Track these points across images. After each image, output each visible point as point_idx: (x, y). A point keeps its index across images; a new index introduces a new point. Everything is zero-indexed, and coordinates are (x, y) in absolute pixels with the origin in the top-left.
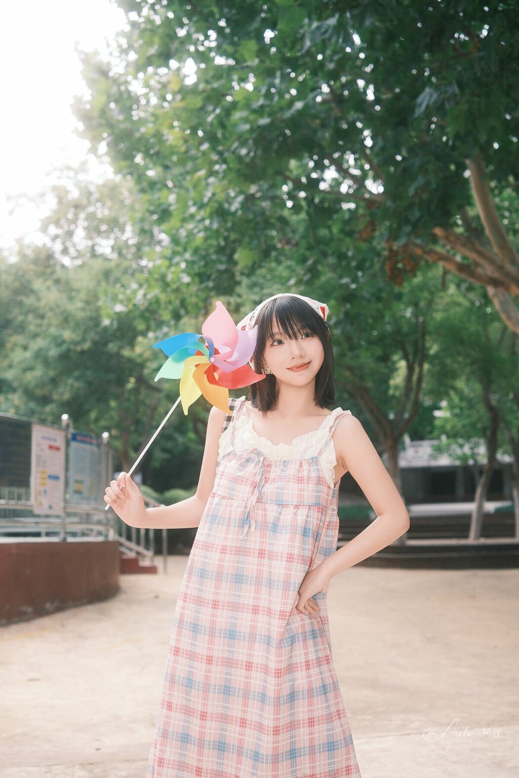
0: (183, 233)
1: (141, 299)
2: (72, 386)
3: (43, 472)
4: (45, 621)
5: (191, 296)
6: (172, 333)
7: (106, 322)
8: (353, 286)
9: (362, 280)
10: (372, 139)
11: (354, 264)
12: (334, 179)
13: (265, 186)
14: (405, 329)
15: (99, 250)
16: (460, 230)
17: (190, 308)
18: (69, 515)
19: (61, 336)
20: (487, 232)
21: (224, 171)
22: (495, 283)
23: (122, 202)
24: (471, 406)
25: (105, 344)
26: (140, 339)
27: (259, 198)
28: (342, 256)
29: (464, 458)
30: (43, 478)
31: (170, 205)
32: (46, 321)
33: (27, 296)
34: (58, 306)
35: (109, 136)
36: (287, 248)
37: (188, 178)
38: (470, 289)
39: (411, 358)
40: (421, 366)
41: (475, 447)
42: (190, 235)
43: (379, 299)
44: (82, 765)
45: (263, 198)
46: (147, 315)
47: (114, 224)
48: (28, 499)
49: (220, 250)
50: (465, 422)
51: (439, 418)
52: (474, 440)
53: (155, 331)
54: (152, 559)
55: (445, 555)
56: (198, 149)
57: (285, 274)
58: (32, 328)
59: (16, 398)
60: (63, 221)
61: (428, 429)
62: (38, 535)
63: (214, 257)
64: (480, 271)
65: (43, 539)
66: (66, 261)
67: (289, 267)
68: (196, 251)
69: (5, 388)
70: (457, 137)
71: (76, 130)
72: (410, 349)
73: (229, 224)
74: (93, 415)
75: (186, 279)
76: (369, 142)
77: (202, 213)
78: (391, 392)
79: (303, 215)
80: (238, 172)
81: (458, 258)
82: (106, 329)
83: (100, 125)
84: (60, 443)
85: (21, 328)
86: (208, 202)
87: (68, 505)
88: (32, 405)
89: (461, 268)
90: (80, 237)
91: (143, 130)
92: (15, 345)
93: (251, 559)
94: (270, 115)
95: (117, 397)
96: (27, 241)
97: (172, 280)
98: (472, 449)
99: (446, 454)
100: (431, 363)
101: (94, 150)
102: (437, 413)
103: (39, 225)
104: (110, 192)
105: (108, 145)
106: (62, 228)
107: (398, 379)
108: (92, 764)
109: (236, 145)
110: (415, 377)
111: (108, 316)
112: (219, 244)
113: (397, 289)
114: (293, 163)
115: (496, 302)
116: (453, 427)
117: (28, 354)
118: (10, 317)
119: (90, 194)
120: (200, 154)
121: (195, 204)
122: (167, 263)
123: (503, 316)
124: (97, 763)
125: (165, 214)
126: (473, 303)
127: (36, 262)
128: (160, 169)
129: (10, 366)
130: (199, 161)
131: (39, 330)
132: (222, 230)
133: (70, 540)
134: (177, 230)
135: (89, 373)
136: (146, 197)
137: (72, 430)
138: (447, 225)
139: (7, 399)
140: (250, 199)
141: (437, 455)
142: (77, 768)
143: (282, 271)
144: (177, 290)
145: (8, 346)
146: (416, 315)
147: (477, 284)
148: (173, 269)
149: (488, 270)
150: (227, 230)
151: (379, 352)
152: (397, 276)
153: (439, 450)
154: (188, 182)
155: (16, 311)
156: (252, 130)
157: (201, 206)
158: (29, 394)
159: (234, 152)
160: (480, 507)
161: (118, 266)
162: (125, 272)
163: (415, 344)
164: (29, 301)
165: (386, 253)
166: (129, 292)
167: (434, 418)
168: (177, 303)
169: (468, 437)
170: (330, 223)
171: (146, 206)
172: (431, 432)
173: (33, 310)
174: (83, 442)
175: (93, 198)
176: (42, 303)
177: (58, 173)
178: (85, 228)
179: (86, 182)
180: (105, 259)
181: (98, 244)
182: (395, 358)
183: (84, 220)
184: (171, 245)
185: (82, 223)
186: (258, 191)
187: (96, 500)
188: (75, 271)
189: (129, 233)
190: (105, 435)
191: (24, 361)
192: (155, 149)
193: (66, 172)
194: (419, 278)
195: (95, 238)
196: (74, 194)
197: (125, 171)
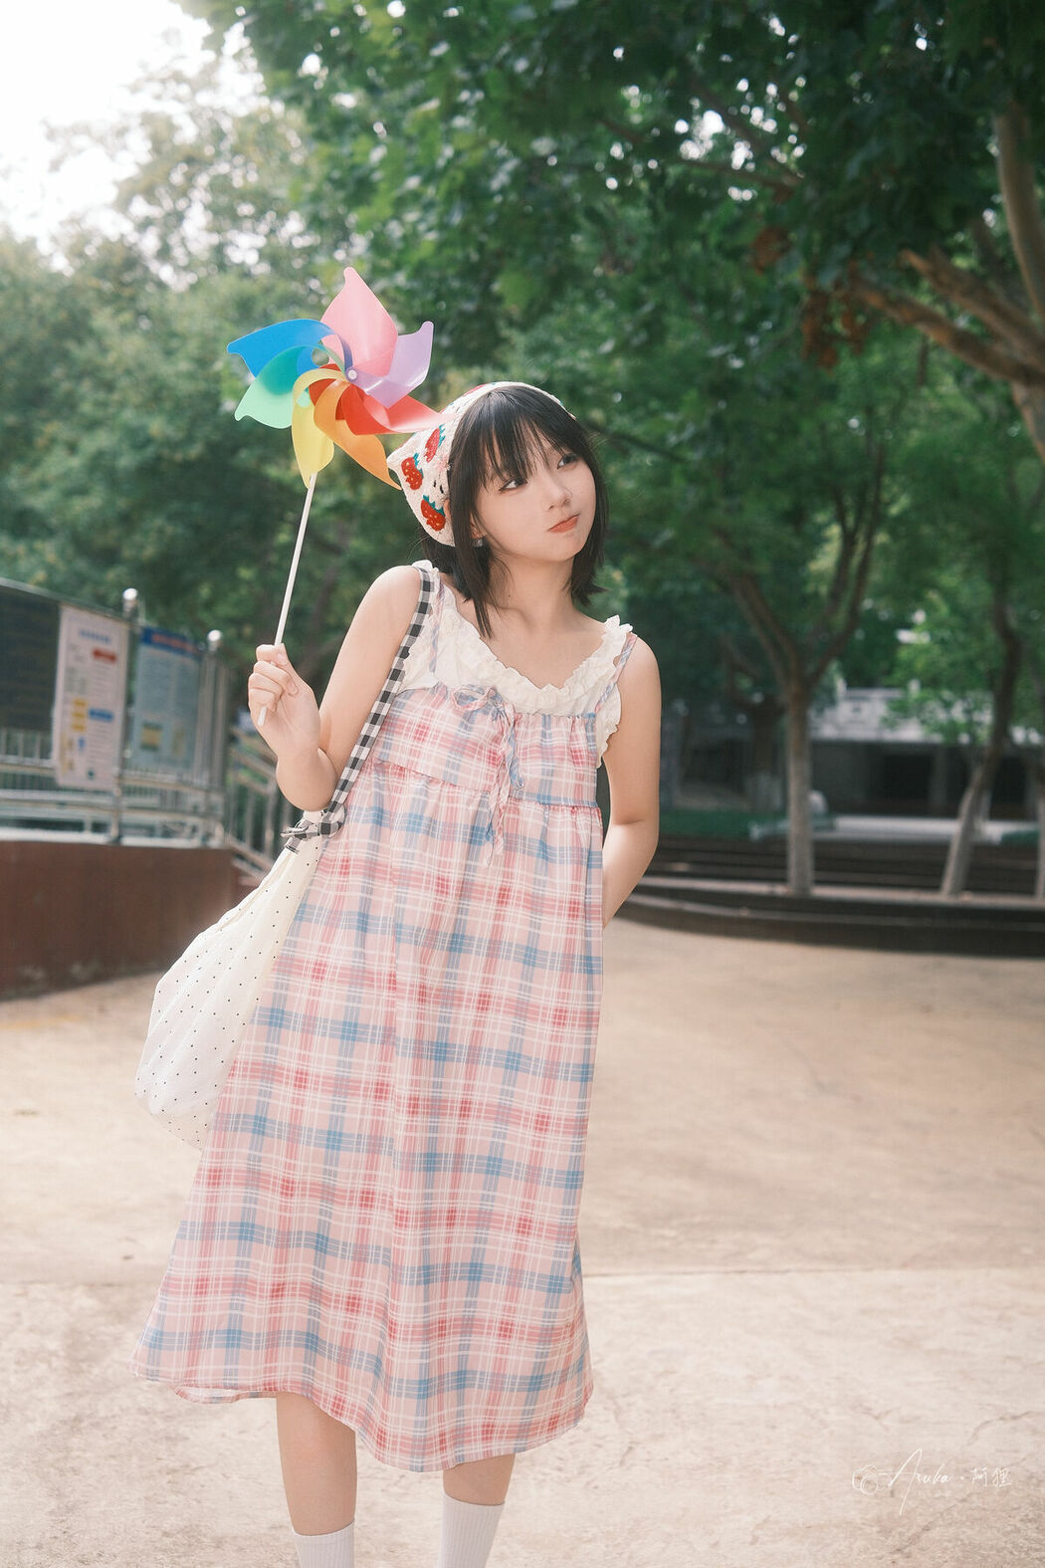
0: (395, 230)
2: (161, 532)
3: (79, 703)
4: (70, 1000)
7: (230, 406)
8: (737, 363)
9: (755, 353)
11: (740, 317)
12: (716, 137)
13: (570, 141)
14: (842, 460)
15: (235, 256)
16: (968, 262)
18: (129, 791)
19: (143, 428)
21: (480, 105)
22: (1028, 376)
23: (284, 158)
24: (970, 626)
25: (234, 450)
27: (556, 168)
28: (716, 299)
29: (951, 729)
30: (78, 715)
31: (372, 169)
32: (116, 396)
33: (80, 341)
34: (141, 366)
35: (249, 13)
36: (614, 275)
37: (411, 113)
38: (983, 385)
39: (850, 520)
40: (869, 537)
41: (975, 709)
42: (411, 238)
43: (789, 394)
44: (92, 1287)
45: (563, 168)
47: (264, 202)
48: (45, 752)
49: (469, 271)
50: (959, 656)
51: (908, 645)
52: (972, 695)
55: (886, 921)
56: (427, 55)
57: (600, 327)
58: (86, 408)
59: (49, 550)
60: (161, 191)
61: (884, 665)
62: (77, 826)
63: (456, 284)
64: (999, 349)
65: (87, 837)
66: (166, 273)
67: (611, 315)
68: (419, 271)
69: (33, 529)
72: (849, 500)
73: (490, 220)
74: (205, 591)
77: (431, 192)
78: (810, 587)
79: (642, 210)
80: (508, 107)
81: (962, 322)
84: (118, 643)
85: (67, 407)
86: (446, 169)
87: (127, 772)
88: (82, 565)
89: (962, 340)
90: (196, 224)
91: (319, 5)
92: (53, 441)
93: (483, 905)
95: (255, 562)
96: (89, 223)
98: (968, 712)
99: (915, 719)
100: (894, 534)
101: (215, 43)
102: (905, 636)
103: (112, 194)
104: (261, 136)
105: (246, 33)
106: (160, 205)
107: (825, 561)
108: (110, 1285)
109: (505, 50)
110: (856, 561)
111: (235, 393)
112: (467, 258)
113: (825, 375)
114: (633, 95)
115: (1028, 418)
116: (931, 664)
117: (75, 462)
118: (46, 382)
119: (219, 135)
120: (429, 65)
121: (417, 171)
124: (120, 1285)
125: (359, 188)
126: (985, 414)
127: (102, 271)
128: (360, 92)
129: (44, 485)
130: (429, 80)
131: (99, 414)
132: (473, 228)
133: (129, 841)
134: (384, 224)
135: (196, 507)
136: (325, 149)
137: (142, 621)
139: (32, 551)
140: (532, 170)
141: (897, 720)
142: (79, 1291)
143: (597, 320)
145: (40, 442)
146: (867, 430)
147: (996, 378)
149: (1015, 349)
150: (485, 230)
151: (784, 502)
152: (822, 346)
153: (902, 710)
154: (408, 123)
155: (58, 372)
156: (539, 22)
157: (431, 176)
158: (80, 543)
159: (500, 65)
160: (969, 830)
161: (267, 290)
162: (282, 303)
163: (861, 493)
164: (83, 352)
165: (806, 297)
167: (898, 644)
169: (961, 691)
170: (700, 226)
171: (326, 169)
172: (889, 672)
173: (90, 372)
174: (166, 647)
175: (226, 146)
176: (111, 358)
177: (156, 88)
178: (207, 207)
179: (213, 111)
180: (245, 273)
181: (231, 243)
182: (821, 518)
183: (206, 190)
184: (369, 255)
185: (200, 195)
186: (556, 153)
187: (188, 764)
188: (181, 296)
189: (294, 225)
190: (215, 636)
191: (66, 475)
192: (344, 49)
193: (172, 86)
194: (876, 359)
195: (226, 231)
196: (188, 133)
197: (287, 92)
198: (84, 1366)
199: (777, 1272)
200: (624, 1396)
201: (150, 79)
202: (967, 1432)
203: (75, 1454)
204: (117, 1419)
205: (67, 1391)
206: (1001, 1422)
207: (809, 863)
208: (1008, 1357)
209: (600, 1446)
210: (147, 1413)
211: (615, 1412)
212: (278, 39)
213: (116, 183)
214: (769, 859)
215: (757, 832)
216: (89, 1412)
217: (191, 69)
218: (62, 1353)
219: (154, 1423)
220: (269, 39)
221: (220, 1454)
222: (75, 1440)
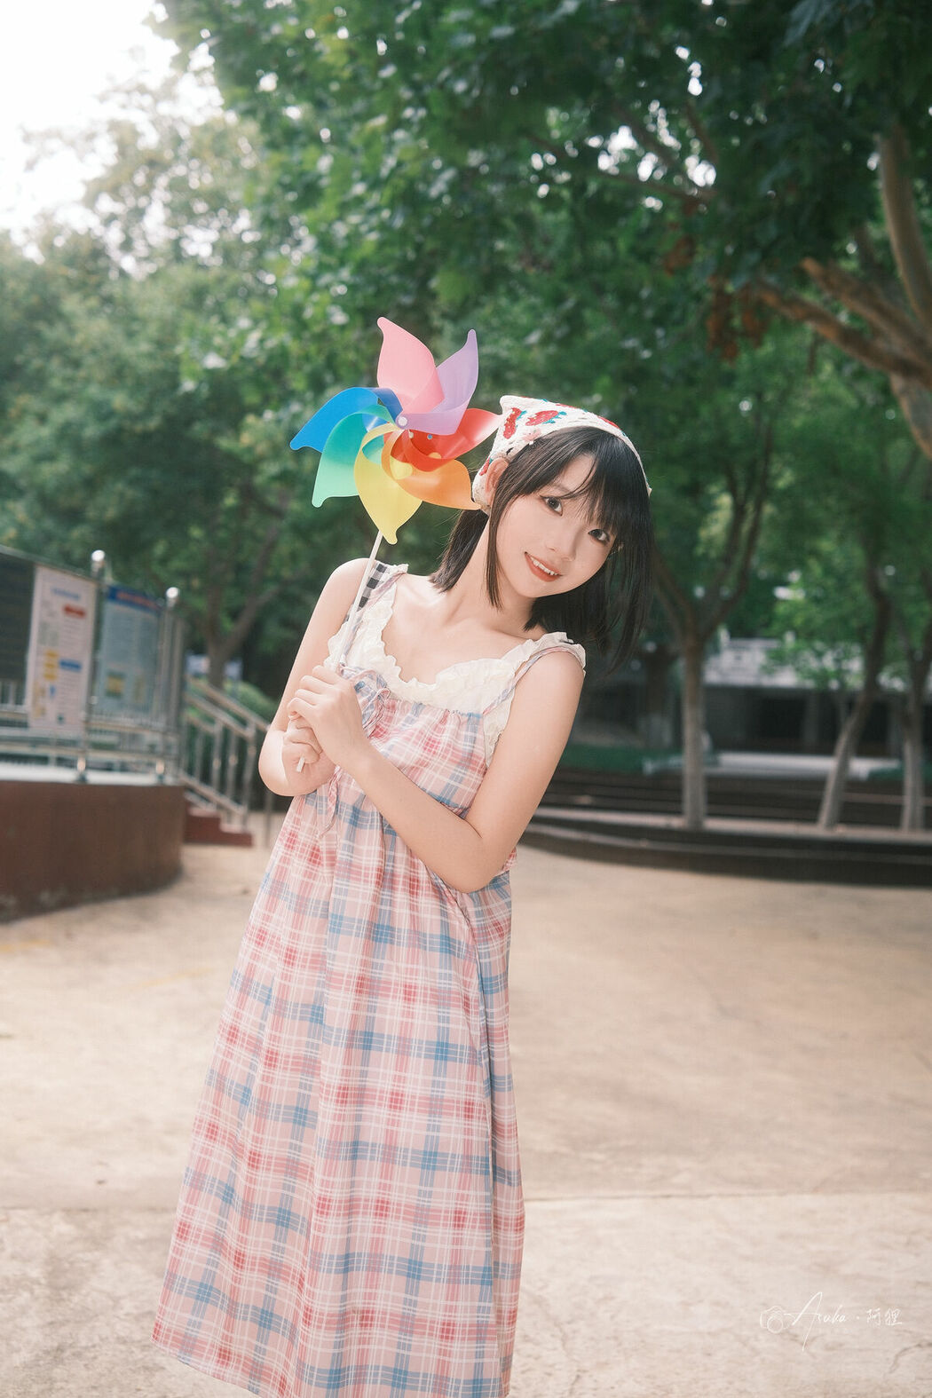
0: (341, 230)
1: (254, 349)
2: (122, 495)
3: (52, 655)
4: (38, 925)
5: (346, 348)
6: (309, 414)
7: (188, 385)
8: (646, 354)
9: (662, 344)
10: (700, 82)
11: (649, 313)
12: (628, 151)
13: (499, 154)
14: (735, 439)
15: (191, 249)
16: (850, 266)
17: (343, 371)
19: (107, 402)
20: (901, 272)
21: (422, 122)
22: (906, 369)
23: (236, 163)
24: (842, 584)
25: (188, 423)
26: (250, 419)
27: (486, 176)
28: (627, 296)
29: (823, 676)
30: (50, 666)
31: (320, 177)
32: (82, 373)
33: (51, 323)
34: (106, 347)
35: (213, 35)
36: (532, 271)
37: (356, 127)
38: (860, 375)
39: (741, 489)
40: (758, 508)
41: (844, 658)
42: (354, 237)
43: (691, 382)
44: (68, 1211)
45: (493, 177)
46: (265, 377)
47: (217, 201)
48: (19, 700)
49: (406, 268)
50: (832, 614)
51: (784, 601)
52: (842, 645)
53: (276, 409)
54: (244, 821)
56: (375, 76)
57: (524, 320)
58: (56, 383)
59: (20, 509)
60: (125, 190)
61: (763, 618)
62: (43, 760)
63: (394, 280)
64: (881, 344)
66: (128, 263)
67: (532, 308)
68: (361, 267)
69: (4, 489)
70: (861, 90)
71: (150, 20)
72: (740, 474)
73: (426, 221)
74: (160, 549)
75: (339, 318)
76: (695, 88)
77: (375, 199)
78: (700, 550)
79: (563, 215)
80: (448, 123)
81: (843, 318)
82: (189, 397)
83: (198, 14)
84: (87, 601)
85: (37, 382)
86: (389, 177)
87: (93, 716)
88: (49, 524)
89: (848, 336)
90: (156, 224)
91: (276, 29)
92: (24, 412)
94: (514, 20)
95: (204, 522)
96: (60, 219)
97: (313, 316)
98: (838, 661)
99: (790, 666)
100: (778, 504)
101: (182, 62)
102: (782, 593)
103: (80, 192)
104: (216, 142)
105: (211, 52)
106: (124, 202)
107: (717, 525)
108: (86, 1210)
109: (445, 73)
110: (746, 528)
111: (193, 375)
112: (405, 256)
113: (726, 366)
114: (553, 116)
115: (905, 404)
116: (808, 621)
117: (46, 432)
118: (19, 359)
119: (178, 141)
120: (378, 85)
121: (363, 179)
122: (306, 284)
123: (916, 432)
124: (95, 1210)
125: (309, 193)
126: (862, 401)
127: (72, 260)
128: (307, 106)
129: (14, 450)
130: (376, 99)
131: (67, 388)
132: (412, 231)
133: (96, 778)
134: (330, 224)
135: (154, 474)
136: (277, 157)
137: (109, 579)
138: (827, 252)
139: (4, 510)
140: (466, 179)
141: (774, 668)
142: (57, 1217)
143: (519, 313)
144: (322, 337)
145: (13, 412)
146: (756, 413)
147: (873, 368)
148: (316, 297)
149: (895, 344)
150: (421, 231)
151: (683, 477)
152: (725, 341)
153: (778, 659)
154: (354, 137)
155: (30, 349)
156: (477, 47)
157: (375, 183)
158: (46, 502)
159: (442, 86)
160: (844, 767)
161: (220, 280)
162: (233, 293)
163: (751, 467)
164: (54, 333)
165: (709, 297)
166: (232, 333)
167: (775, 600)
168: (320, 360)
169: (832, 641)
170: (612, 232)
171: (277, 175)
172: (767, 625)
173: (61, 350)
174: (130, 603)
175: (184, 150)
176: (78, 339)
177: (121, 98)
178: (166, 205)
179: (174, 120)
180: (199, 265)
181: (187, 237)
182: (713, 489)
183: (165, 189)
184: (316, 252)
185: (160, 194)
186: (485, 162)
187: (146, 709)
188: (142, 284)
189: (244, 221)
190: (172, 593)
191: (37, 443)
192: (298, 69)
193: (136, 97)
194: (768, 348)
195: (183, 226)
196: (150, 139)
197: (243, 105)
198: (64, 1294)
199: (699, 1196)
200: (569, 1323)
201: (116, 90)
202: (888, 1359)
203: (59, 1385)
204: (97, 1348)
205: (49, 1319)
206: (917, 1349)
207: (702, 799)
208: (919, 1283)
209: (549, 1374)
210: (125, 1342)
211: (562, 1340)
212: (239, 59)
213: (86, 183)
214: (664, 793)
215: (649, 767)
216: (70, 1341)
217: (154, 83)
218: (43, 1281)
219: (132, 1352)
220: (231, 59)
221: (195, 1385)
222: (58, 1370)
